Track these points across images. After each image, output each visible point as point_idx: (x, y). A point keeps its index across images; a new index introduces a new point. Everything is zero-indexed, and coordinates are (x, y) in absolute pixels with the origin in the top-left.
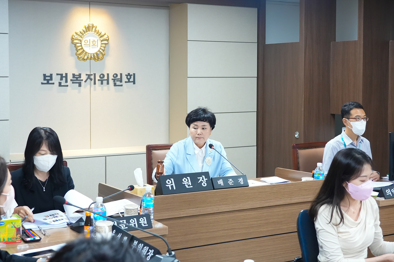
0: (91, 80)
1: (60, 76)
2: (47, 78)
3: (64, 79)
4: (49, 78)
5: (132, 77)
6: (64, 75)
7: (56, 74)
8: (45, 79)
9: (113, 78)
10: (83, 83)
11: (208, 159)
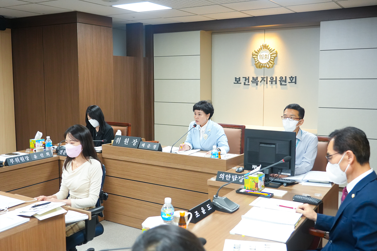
1: (244, 79)
2: (237, 80)
3: (247, 80)
4: (238, 80)
5: (294, 79)
6: (247, 78)
7: (242, 78)
8: (236, 81)
9: (280, 80)
10: (259, 83)
11: (205, 135)
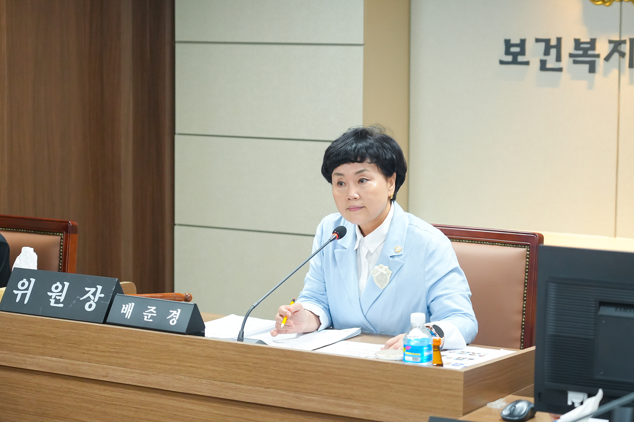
0: (622, 55)
1: (542, 45)
2: (513, 50)
3: (553, 52)
4: (517, 49)
6: (553, 42)
7: (534, 40)
8: (507, 52)
10: (600, 63)
11: (381, 270)
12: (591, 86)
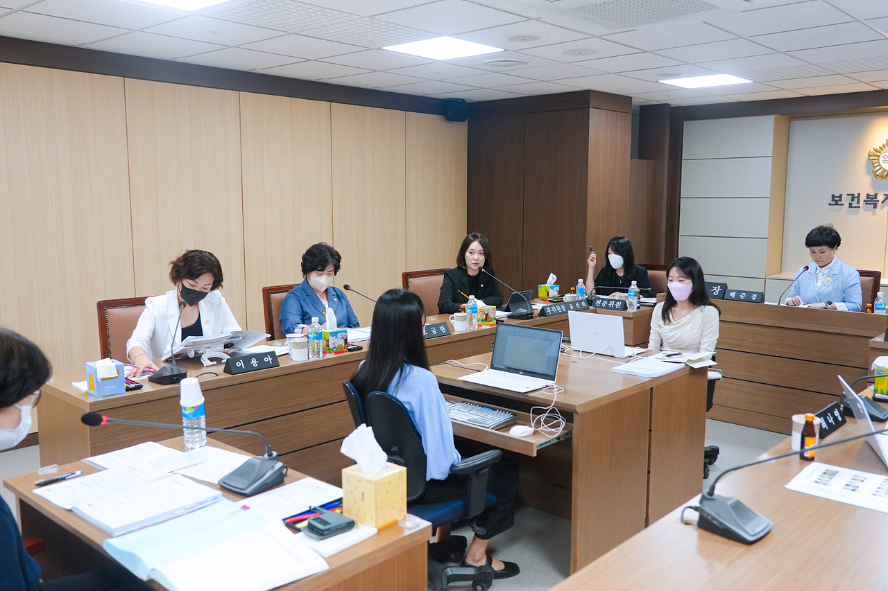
1: (851, 196)
2: (836, 199)
3: (856, 199)
7: (847, 195)
8: (833, 201)
10: (879, 204)
11: (828, 279)
12: (874, 214)
